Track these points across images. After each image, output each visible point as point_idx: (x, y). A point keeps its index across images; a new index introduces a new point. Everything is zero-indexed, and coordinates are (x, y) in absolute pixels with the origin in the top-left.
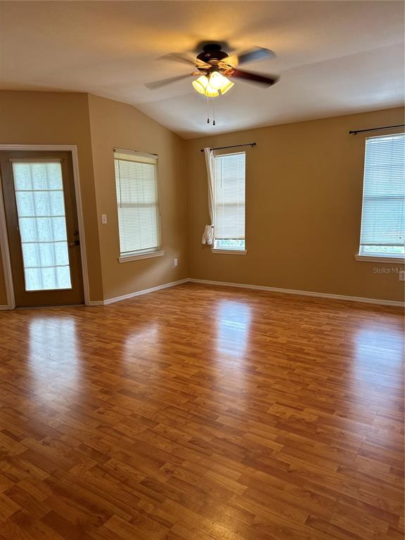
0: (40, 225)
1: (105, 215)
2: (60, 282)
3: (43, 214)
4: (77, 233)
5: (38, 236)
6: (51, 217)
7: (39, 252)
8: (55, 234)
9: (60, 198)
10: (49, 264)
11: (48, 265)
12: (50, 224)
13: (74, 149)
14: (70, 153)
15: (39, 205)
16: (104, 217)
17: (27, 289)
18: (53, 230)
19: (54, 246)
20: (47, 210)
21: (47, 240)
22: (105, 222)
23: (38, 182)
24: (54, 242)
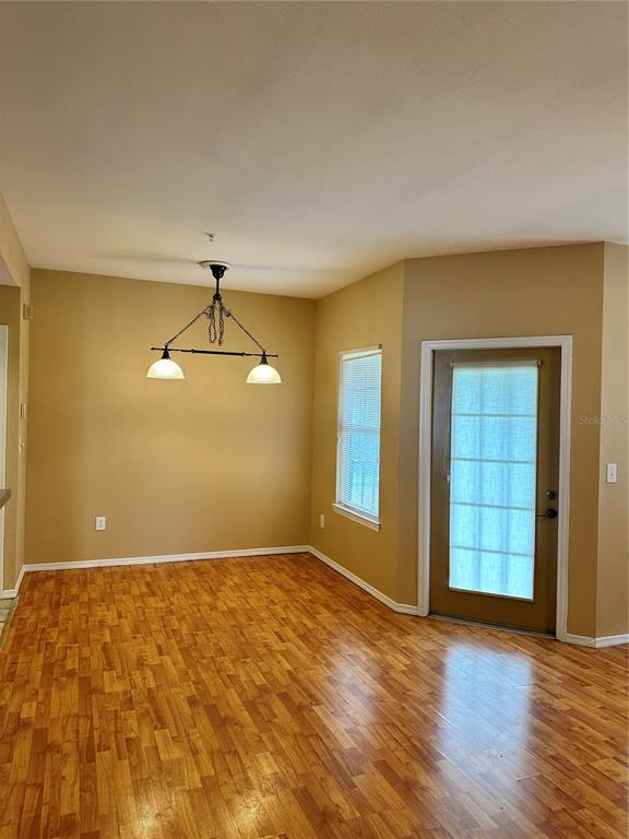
0: (487, 475)
1: (615, 466)
2: (511, 583)
3: (494, 456)
4: (554, 495)
5: (481, 493)
6: (508, 462)
7: (479, 524)
8: (513, 492)
9: (529, 429)
10: (495, 546)
11: (493, 549)
12: (505, 474)
13: (567, 344)
14: (557, 350)
15: (489, 440)
16: (612, 468)
17: (452, 585)
18: (509, 486)
19: (508, 516)
20: (502, 448)
21: (496, 503)
22: (612, 479)
23: (493, 401)
24: (508, 508)
